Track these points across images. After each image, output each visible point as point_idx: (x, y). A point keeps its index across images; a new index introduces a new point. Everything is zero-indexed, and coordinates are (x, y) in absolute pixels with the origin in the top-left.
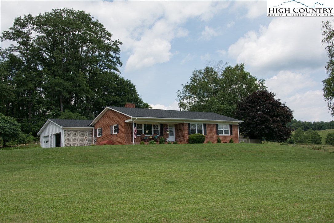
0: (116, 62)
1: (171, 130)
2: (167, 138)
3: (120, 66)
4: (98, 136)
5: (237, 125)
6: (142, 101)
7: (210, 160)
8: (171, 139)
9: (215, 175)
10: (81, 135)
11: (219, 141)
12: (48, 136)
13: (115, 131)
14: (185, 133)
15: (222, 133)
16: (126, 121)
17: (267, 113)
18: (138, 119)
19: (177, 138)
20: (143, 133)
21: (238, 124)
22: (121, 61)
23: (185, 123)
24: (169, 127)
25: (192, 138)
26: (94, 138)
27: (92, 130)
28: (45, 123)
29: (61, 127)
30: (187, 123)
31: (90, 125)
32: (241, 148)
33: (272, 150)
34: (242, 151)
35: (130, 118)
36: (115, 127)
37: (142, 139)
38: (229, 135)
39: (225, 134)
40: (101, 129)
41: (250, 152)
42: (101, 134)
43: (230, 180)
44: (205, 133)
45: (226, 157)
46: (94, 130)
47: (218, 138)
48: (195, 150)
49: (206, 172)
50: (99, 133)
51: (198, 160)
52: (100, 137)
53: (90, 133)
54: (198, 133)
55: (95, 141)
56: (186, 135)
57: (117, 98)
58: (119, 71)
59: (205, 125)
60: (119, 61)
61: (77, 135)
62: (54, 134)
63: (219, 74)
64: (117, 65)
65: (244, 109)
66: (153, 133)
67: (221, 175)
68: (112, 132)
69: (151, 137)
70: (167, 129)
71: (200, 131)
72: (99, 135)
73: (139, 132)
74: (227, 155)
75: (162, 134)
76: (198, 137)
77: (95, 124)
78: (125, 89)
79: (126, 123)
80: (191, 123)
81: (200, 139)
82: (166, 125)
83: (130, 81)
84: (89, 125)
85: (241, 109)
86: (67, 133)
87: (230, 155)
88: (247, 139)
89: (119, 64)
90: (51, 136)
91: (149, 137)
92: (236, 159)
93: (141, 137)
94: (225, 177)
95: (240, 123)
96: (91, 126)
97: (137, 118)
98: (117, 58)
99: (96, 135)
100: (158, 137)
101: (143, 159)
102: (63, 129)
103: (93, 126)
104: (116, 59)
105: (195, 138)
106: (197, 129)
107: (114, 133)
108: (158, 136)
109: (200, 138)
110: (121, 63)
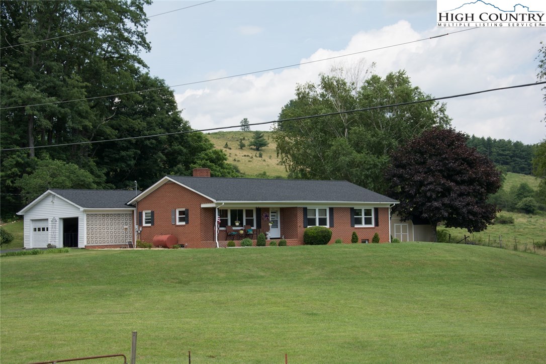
0: (136, 42)
1: (274, 217)
2: (267, 233)
3: (145, 51)
4: (144, 225)
5: (388, 208)
6: (189, 127)
7: (343, 279)
8: (274, 233)
9: (353, 306)
10: (113, 222)
11: (355, 239)
12: (47, 220)
13: (181, 220)
14: (299, 225)
15: (360, 223)
16: (203, 206)
17: (449, 177)
18: (225, 203)
19: (283, 232)
20: (229, 224)
21: (389, 206)
22: (148, 41)
23: (299, 208)
24: (270, 213)
25: (310, 234)
26: (136, 227)
27: (131, 213)
28: (39, 196)
29: (82, 209)
30: (301, 208)
31: (128, 204)
32: (390, 256)
33: (440, 261)
34: (391, 262)
35: (212, 202)
36: (181, 213)
37: (227, 235)
38: (373, 226)
39: (366, 223)
40: (152, 213)
41: (403, 265)
42: (151, 220)
43: (369, 313)
44: (332, 225)
45: (366, 273)
46: (137, 213)
47: (354, 234)
48: (319, 260)
49: (342, 302)
50: (146, 219)
51: (326, 279)
52: (150, 227)
53: (128, 217)
54: (319, 225)
55: (139, 232)
56: (301, 229)
57: (139, 124)
58: (145, 66)
59: (331, 210)
60: (144, 40)
61: (108, 221)
62: (60, 218)
63: (358, 86)
64: (139, 49)
65: (403, 167)
66: (244, 224)
67: (360, 307)
68: (176, 221)
69: (242, 232)
70: (267, 216)
71: (323, 222)
72: (146, 223)
73: (223, 223)
74: (367, 271)
75: (259, 226)
76: (320, 234)
77: (138, 202)
78: (154, 100)
79: (203, 208)
80: (309, 207)
81: (324, 237)
82: (267, 210)
83: (163, 80)
84: (126, 204)
85: (398, 166)
86: (90, 218)
87: (372, 271)
88: (407, 224)
89: (143, 46)
90: (54, 220)
91: (239, 230)
92: (380, 278)
93: (226, 231)
94: (364, 308)
95: (393, 204)
96: (131, 205)
97: (223, 202)
98: (141, 36)
99: (140, 223)
100: (253, 231)
101: (251, 277)
102: (85, 211)
103: (134, 206)
104: (138, 35)
105: (315, 235)
106: (317, 217)
107: (178, 223)
108: (252, 228)
109: (324, 234)
110: (147, 44)
